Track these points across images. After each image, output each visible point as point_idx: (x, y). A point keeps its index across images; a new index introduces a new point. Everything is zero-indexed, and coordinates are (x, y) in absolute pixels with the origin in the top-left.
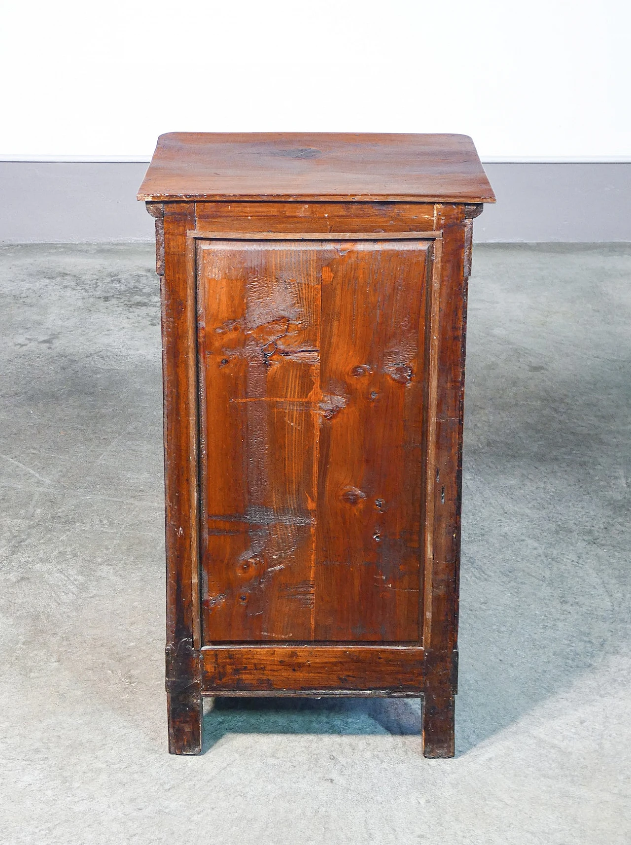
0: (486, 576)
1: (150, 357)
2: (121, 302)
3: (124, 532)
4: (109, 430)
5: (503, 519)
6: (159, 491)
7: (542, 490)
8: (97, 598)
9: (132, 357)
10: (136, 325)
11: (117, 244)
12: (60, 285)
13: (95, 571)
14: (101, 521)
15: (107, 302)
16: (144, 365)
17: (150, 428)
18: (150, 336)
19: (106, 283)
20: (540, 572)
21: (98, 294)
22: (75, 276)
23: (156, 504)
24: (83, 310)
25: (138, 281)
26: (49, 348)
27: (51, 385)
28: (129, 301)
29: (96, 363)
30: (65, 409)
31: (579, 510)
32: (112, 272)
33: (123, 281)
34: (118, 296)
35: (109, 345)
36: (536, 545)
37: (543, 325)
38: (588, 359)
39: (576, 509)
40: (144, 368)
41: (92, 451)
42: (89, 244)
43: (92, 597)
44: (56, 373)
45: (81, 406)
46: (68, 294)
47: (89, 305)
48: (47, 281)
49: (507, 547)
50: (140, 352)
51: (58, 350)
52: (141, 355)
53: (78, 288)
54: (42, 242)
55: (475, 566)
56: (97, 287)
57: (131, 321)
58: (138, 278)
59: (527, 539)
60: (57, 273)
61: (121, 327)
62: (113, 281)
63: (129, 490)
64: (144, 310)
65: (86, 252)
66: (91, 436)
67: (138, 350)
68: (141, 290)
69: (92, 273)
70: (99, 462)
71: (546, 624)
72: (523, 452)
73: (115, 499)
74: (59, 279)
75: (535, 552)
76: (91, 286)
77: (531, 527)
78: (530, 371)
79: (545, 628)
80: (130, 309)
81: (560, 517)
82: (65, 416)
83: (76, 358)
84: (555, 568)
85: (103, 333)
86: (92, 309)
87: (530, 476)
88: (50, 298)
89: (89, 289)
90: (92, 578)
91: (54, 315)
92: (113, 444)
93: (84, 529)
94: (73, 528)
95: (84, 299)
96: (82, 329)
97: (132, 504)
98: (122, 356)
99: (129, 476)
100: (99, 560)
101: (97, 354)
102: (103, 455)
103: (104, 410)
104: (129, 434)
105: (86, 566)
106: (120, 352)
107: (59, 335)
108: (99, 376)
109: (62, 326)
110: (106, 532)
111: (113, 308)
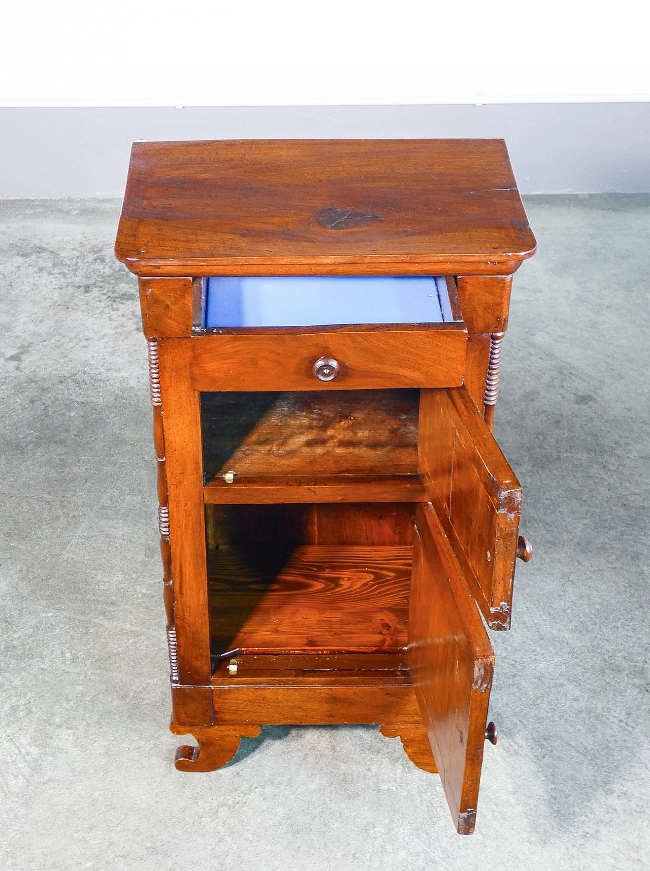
1: (133, 383)
2: (104, 294)
3: (89, 672)
4: (80, 502)
6: (133, 604)
8: (52, 785)
9: (112, 382)
10: (120, 330)
11: (103, 201)
12: (34, 267)
13: (51, 738)
14: (63, 654)
15: (88, 294)
16: (125, 395)
17: (128, 498)
18: (135, 348)
19: (87, 264)
21: (78, 280)
22: (52, 252)
23: (128, 626)
24: (60, 307)
26: (18, 369)
27: (17, 429)
28: (113, 292)
29: (70, 392)
30: (31, 467)
32: (95, 246)
34: (101, 284)
35: (86, 363)
40: (125, 401)
41: (58, 536)
42: (71, 201)
43: (46, 783)
44: (24, 409)
45: (49, 462)
46: (44, 282)
47: (67, 298)
48: (19, 260)
50: (122, 374)
51: (27, 371)
52: (123, 380)
53: (56, 271)
54: (18, 198)
56: (76, 270)
57: (115, 324)
60: (32, 247)
61: (102, 334)
62: (95, 260)
63: (98, 601)
65: (68, 212)
66: (59, 512)
67: (119, 370)
69: (72, 247)
70: (67, 555)
73: (81, 617)
74: (33, 257)
76: (70, 268)
78: (575, 403)
80: (114, 304)
82: (31, 479)
83: (47, 385)
85: (81, 344)
86: (70, 305)
88: (22, 287)
89: (68, 272)
90: (47, 749)
91: (26, 314)
92: (83, 525)
93: (42, 666)
94: (30, 665)
95: (61, 289)
96: (57, 337)
97: (100, 625)
98: (101, 380)
99: (99, 578)
100: (57, 720)
101: (72, 378)
102: (70, 544)
103: (75, 470)
104: (103, 508)
105: (41, 730)
106: (99, 374)
107: (30, 348)
108: (72, 414)
109: (34, 333)
110: (67, 673)
111: (94, 303)
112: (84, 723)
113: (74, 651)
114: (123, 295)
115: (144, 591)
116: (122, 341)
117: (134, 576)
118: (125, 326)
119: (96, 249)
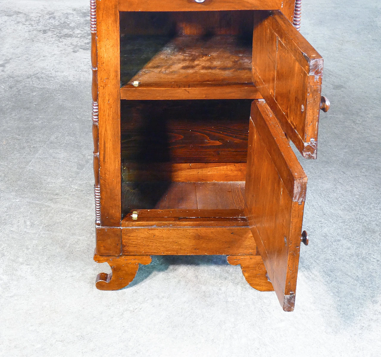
0: (313, 276)
1: (71, 78)
2: (54, 34)
3: (42, 233)
5: (323, 220)
6: (70, 195)
7: (350, 194)
8: (16, 298)
9: (58, 77)
10: (63, 52)
12: (15, 21)
13: (17, 270)
14: (25, 222)
15: (45, 34)
16: (66, 84)
17: (67, 138)
18: (72, 61)
19: (45, 20)
20: (354, 271)
21: (39, 28)
22: (25, 14)
23: (67, 207)
24: (29, 41)
25: (67, 18)
26: (3, 71)
28: (60, 33)
29: (34, 83)
30: (9, 121)
31: (378, 212)
32: (50, 11)
33: (57, 18)
34: (53, 30)
35: (43, 69)
36: (349, 245)
37: (340, 51)
38: (373, 79)
39: (376, 211)
40: (66, 87)
41: (24, 158)
43: (12, 297)
44: (5, 91)
45: (20, 118)
46: (20, 28)
47: (33, 36)
48: (6, 18)
49: (328, 247)
51: (8, 72)
52: (65, 76)
53: (27, 23)
55: (304, 266)
56: (39, 22)
57: (60, 49)
58: (67, 15)
59: (342, 239)
60: (14, 12)
61: (53, 54)
62: (50, 18)
63: (48, 193)
64: (69, 41)
66: (25, 145)
67: (63, 72)
68: (68, 25)
69: (36, 12)
70: (29, 168)
71: (362, 325)
72: (334, 158)
73: (37, 202)
74: (14, 16)
75: (348, 251)
76: (35, 22)
77: (344, 227)
78: (334, 89)
79: (362, 329)
80: (60, 39)
81: (365, 218)
82: (8, 127)
83: (20, 79)
84: (365, 268)
85: (41, 59)
86: (35, 40)
87: (341, 181)
88: (7, 31)
89: (34, 24)
90: (14, 277)
91: (9, 44)
92: (40, 152)
93: (12, 229)
94: (4, 229)
95: (30, 32)
96: (27, 55)
97: (49, 207)
98: (52, 77)
99: (49, 180)
100: (21, 260)
101: (35, 76)
102: (31, 162)
103: (35, 123)
104: (51, 143)
105: (10, 266)
106: (51, 74)
107: (10, 61)
108: (34, 94)
109: (13, 53)
110: (28, 233)
111: (48, 39)
112: (38, 262)
113: (32, 221)
114: (65, 35)
115: (76, 188)
116: (64, 57)
117: (70, 179)
118: (67, 50)
119: (50, 13)
